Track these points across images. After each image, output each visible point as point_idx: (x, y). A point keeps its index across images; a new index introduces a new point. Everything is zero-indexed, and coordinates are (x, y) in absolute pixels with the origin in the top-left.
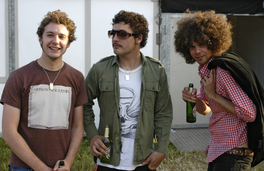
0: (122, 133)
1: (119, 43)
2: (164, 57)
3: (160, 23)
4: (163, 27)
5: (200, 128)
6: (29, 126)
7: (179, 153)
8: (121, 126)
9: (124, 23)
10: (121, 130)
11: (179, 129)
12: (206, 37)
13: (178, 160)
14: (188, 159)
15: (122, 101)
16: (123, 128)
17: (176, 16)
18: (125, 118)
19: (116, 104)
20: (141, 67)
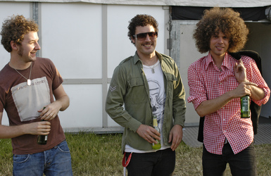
3: (170, 30)
4: (174, 33)
6: (22, 120)
7: (188, 149)
13: (187, 155)
14: (196, 154)
15: (151, 92)
17: (185, 22)
18: (156, 106)
19: (147, 95)
20: (159, 62)
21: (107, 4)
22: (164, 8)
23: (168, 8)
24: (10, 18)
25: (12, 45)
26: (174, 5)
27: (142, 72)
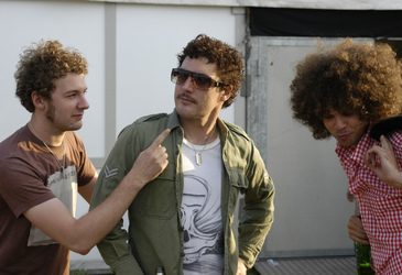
0: (185, 262)
1: (193, 96)
2: (256, 121)
5: (325, 257)
6: (29, 244)
8: (182, 248)
9: (207, 61)
10: (182, 255)
11: (285, 259)
12: (356, 102)
15: (186, 201)
16: (186, 251)
17: (277, 41)
18: (190, 232)
19: (177, 205)
20: (218, 141)
21: (115, 3)
22: (235, 11)
23: (243, 11)
24: (35, 47)
25: (34, 98)
26: (255, 4)
27: (178, 152)
